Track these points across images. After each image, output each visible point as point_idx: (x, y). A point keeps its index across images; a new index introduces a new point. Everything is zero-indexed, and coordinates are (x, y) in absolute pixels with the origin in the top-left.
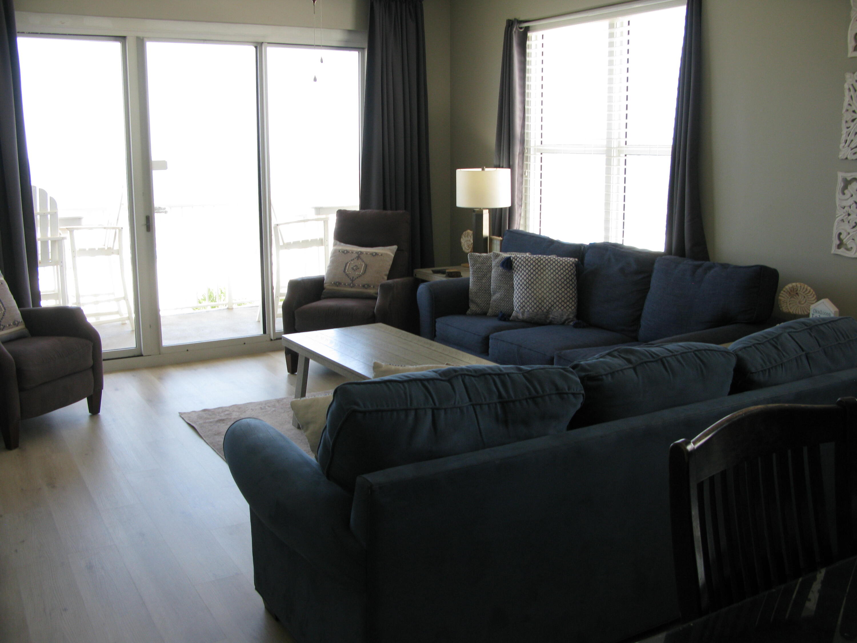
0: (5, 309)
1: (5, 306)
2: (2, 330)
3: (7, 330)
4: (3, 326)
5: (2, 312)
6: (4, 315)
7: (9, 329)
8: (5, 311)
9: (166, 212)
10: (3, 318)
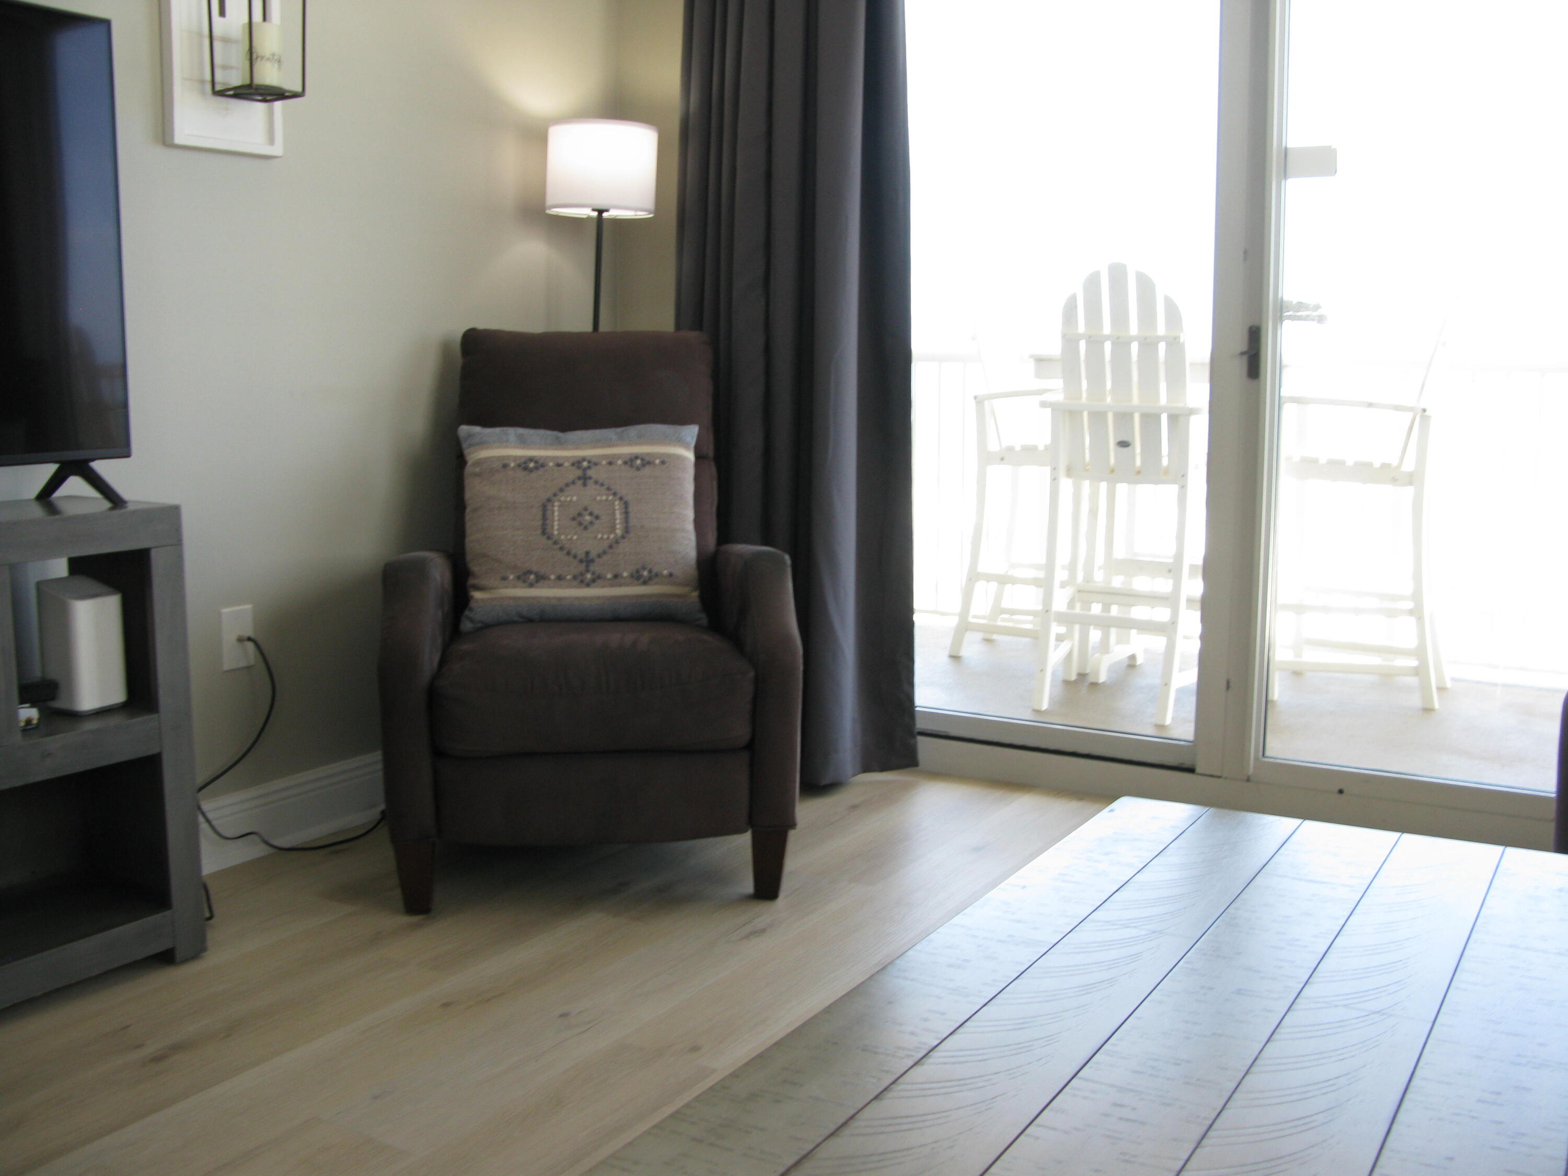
0: (627, 530)
1: (633, 521)
2: (588, 585)
3: (603, 587)
4: (593, 573)
5: (612, 536)
6: (611, 547)
7: (612, 586)
8: (623, 537)
9: (1321, 319)
10: (605, 553)
